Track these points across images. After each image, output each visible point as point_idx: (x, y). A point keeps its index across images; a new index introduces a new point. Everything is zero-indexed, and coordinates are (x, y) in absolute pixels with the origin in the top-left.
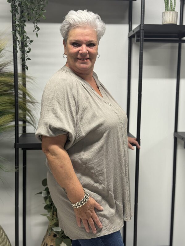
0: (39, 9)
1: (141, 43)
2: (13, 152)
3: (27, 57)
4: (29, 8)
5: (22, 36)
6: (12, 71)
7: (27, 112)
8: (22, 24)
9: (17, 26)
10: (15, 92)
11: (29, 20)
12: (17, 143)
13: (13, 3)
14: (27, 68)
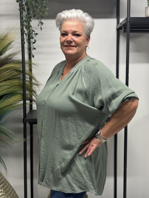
0: (42, 7)
1: (128, 33)
2: (22, 125)
3: (33, 47)
4: (34, 6)
5: (29, 30)
6: (20, 60)
7: (33, 93)
8: (28, 20)
9: (24, 22)
10: (23, 77)
11: (34, 16)
12: (25, 119)
13: (21, 3)
14: (33, 56)
